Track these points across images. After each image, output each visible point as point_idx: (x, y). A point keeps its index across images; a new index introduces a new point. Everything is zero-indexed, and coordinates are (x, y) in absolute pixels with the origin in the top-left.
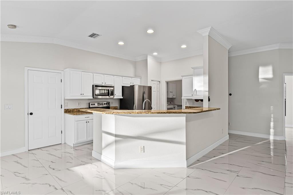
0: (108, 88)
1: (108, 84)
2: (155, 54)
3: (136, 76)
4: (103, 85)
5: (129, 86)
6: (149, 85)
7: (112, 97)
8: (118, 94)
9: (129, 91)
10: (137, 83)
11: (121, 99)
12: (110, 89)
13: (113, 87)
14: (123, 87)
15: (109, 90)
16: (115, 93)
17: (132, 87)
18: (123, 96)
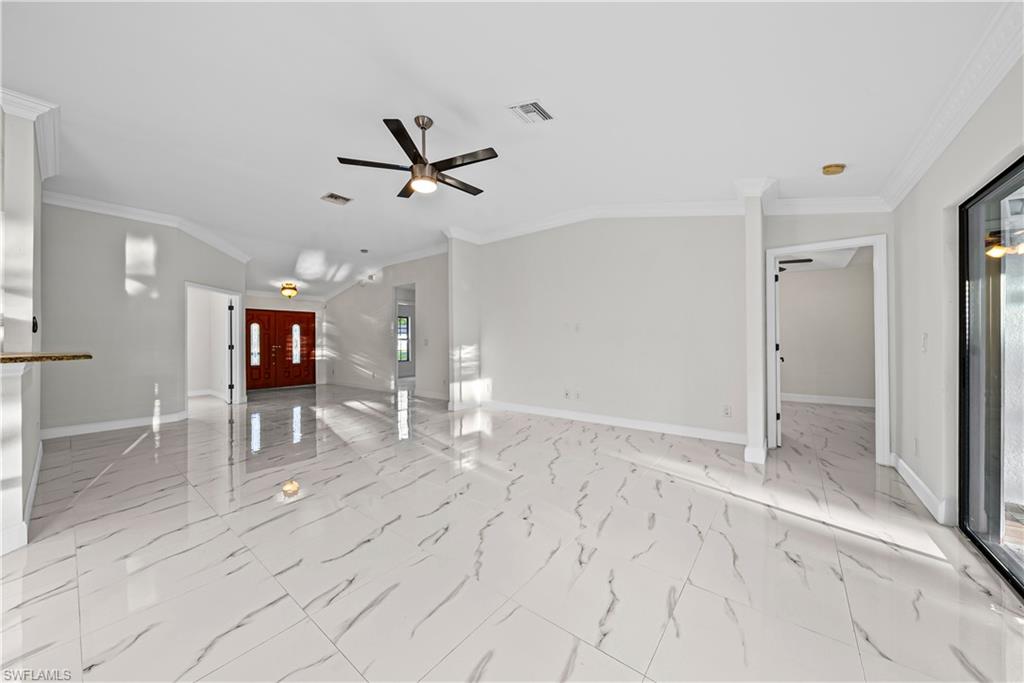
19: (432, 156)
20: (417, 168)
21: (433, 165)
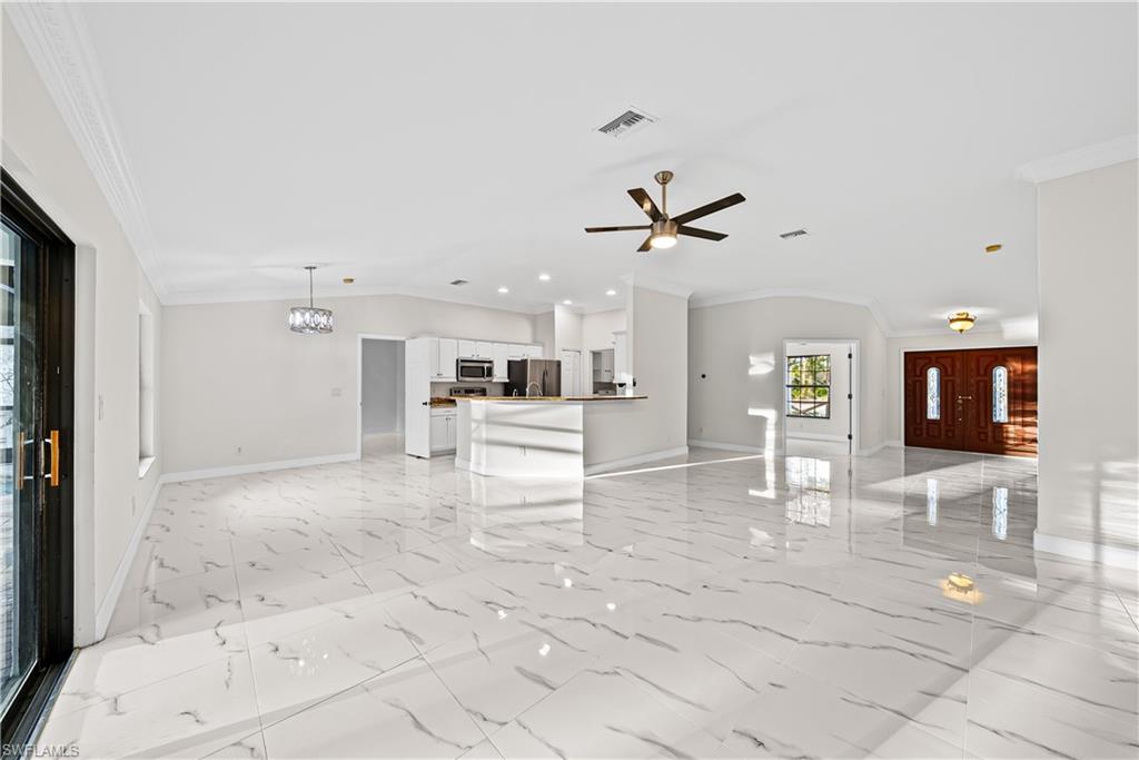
0: (481, 365)
1: (482, 357)
2: (568, 302)
3: (535, 342)
4: (475, 359)
5: (519, 359)
6: (557, 359)
7: (487, 379)
8: (501, 374)
9: (517, 369)
10: (533, 353)
11: (505, 383)
12: (486, 365)
13: (490, 362)
14: (509, 362)
15: (483, 368)
16: (496, 371)
17: (524, 362)
18: (509, 378)
19: (673, 212)
20: (658, 225)
21: (674, 220)
